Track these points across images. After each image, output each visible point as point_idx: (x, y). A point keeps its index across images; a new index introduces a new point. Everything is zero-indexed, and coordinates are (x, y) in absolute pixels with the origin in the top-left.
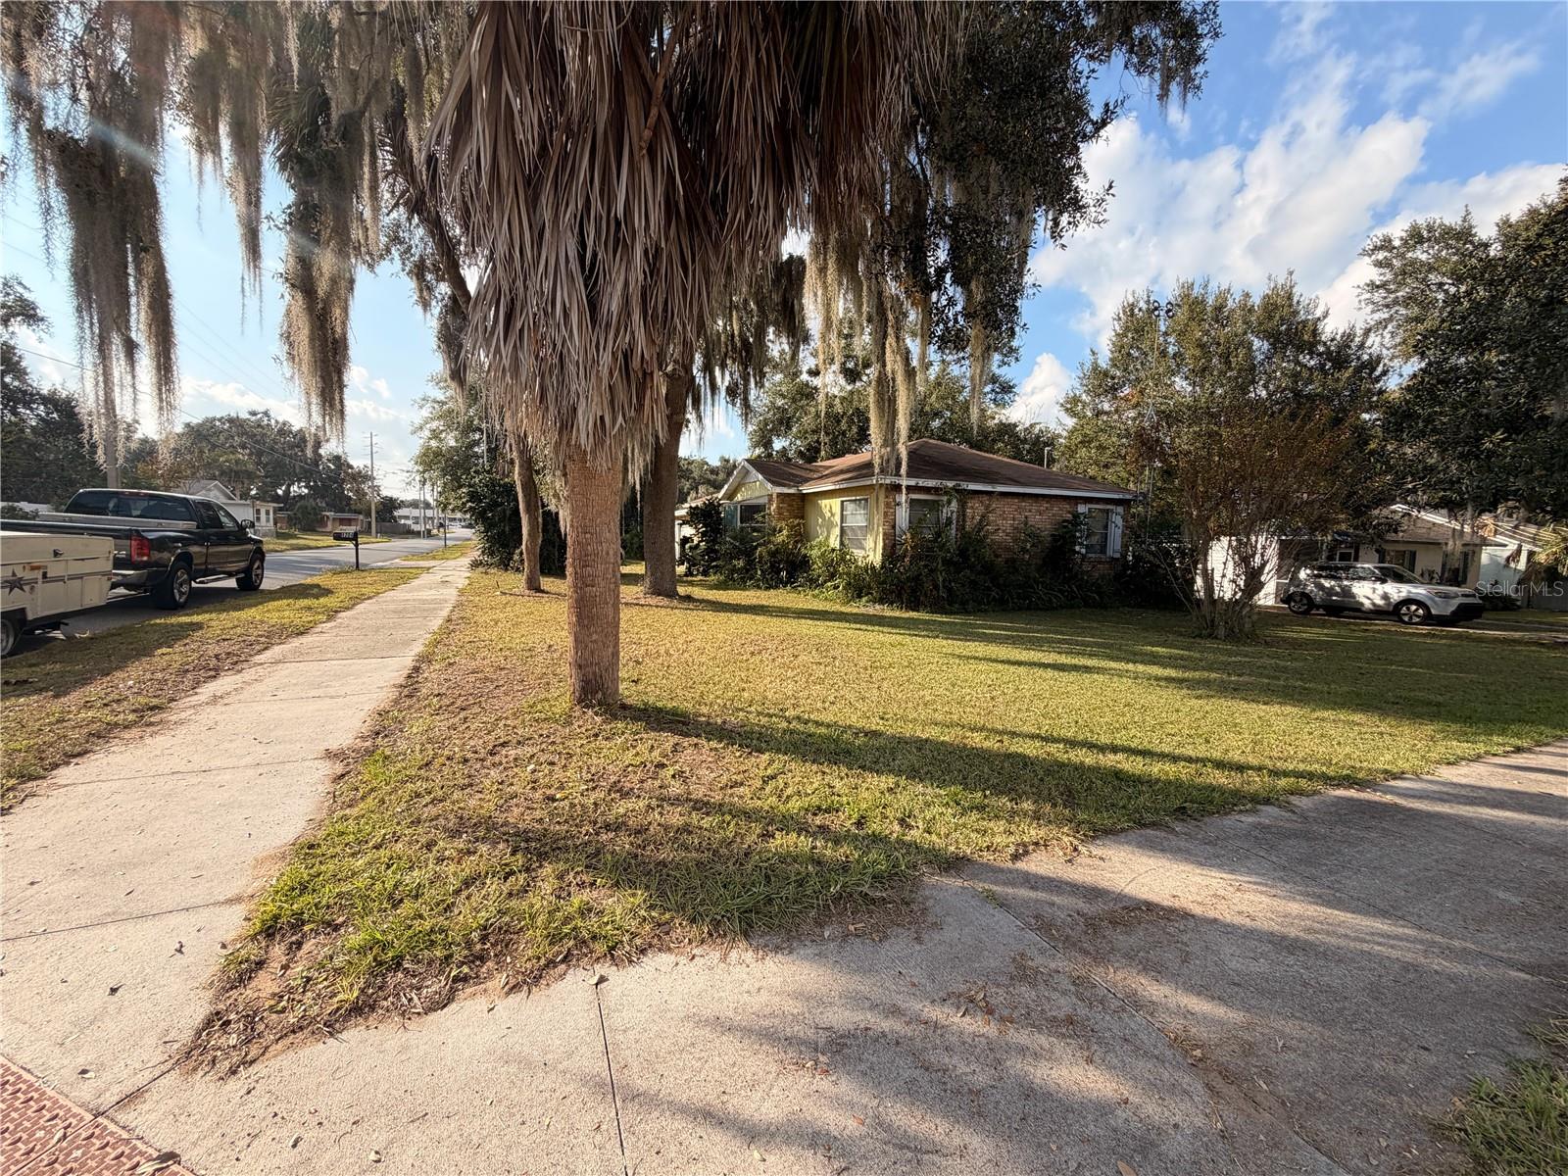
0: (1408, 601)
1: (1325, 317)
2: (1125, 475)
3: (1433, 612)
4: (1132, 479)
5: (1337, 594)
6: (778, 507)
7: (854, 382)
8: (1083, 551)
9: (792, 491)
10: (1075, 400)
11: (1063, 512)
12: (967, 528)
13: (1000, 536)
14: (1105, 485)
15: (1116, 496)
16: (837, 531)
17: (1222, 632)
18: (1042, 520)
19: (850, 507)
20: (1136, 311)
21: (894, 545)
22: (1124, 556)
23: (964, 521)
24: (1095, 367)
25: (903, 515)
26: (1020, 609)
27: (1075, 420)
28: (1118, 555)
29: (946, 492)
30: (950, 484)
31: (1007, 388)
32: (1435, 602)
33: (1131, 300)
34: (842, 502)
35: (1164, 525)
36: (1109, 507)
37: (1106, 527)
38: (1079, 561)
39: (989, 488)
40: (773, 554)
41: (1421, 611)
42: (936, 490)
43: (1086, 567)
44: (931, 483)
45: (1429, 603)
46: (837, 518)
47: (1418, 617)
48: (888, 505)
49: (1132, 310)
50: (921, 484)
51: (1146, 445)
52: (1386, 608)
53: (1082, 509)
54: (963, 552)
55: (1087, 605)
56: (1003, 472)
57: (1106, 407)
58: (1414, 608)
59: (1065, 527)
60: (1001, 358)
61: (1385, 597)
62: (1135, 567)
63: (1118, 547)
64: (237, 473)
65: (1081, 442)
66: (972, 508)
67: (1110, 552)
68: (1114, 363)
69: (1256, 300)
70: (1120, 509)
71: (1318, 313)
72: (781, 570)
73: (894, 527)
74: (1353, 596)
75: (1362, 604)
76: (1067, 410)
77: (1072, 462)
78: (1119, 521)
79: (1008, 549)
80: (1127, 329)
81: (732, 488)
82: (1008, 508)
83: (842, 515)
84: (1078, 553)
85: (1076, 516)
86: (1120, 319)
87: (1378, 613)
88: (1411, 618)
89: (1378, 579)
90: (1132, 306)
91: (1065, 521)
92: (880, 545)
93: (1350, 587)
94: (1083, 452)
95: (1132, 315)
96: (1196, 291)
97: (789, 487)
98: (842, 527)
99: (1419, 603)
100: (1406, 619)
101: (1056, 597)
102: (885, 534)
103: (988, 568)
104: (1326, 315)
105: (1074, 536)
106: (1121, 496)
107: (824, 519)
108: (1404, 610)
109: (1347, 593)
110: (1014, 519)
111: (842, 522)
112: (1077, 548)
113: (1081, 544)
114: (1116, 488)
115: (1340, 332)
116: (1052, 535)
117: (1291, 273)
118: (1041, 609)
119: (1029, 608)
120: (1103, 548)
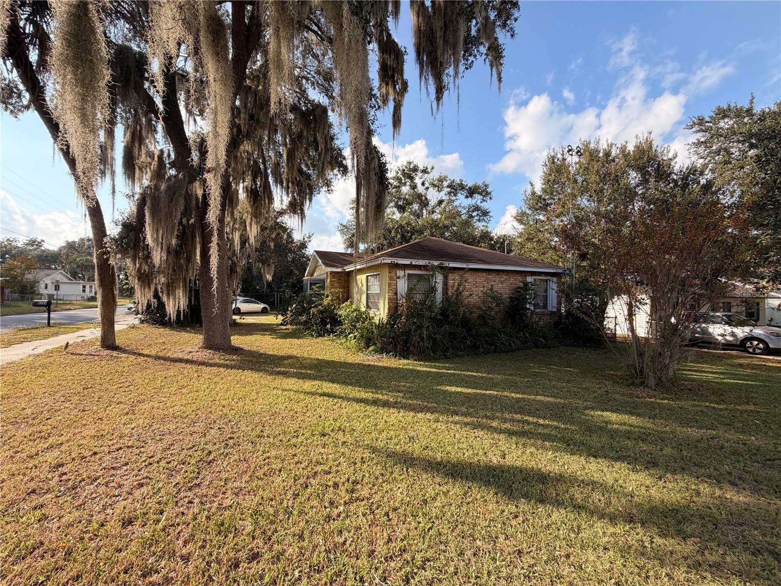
0: (751, 338)
1: (675, 158)
2: (556, 258)
3: (771, 346)
4: (561, 260)
5: (698, 333)
6: (331, 281)
7: (404, 212)
8: (532, 308)
9: (339, 270)
10: (523, 214)
11: (517, 281)
12: (450, 294)
13: (474, 299)
14: (544, 265)
15: (552, 271)
16: (364, 297)
17: (652, 382)
18: (503, 287)
19: (371, 279)
20: (556, 160)
21: (396, 307)
22: (559, 310)
23: (447, 289)
24: (533, 193)
25: (402, 286)
26: (488, 353)
27: (522, 226)
28: (555, 310)
29: (433, 268)
30: (436, 263)
31: (485, 213)
32: (771, 339)
33: (552, 154)
34: (367, 276)
35: (583, 288)
36: (548, 278)
37: (546, 291)
38: (529, 315)
39: (464, 266)
40: (322, 312)
41: (761, 346)
42: (425, 267)
43: (535, 318)
44: (421, 262)
45: (767, 340)
46: (364, 288)
47: (760, 349)
48: (391, 278)
49: (553, 160)
50: (414, 263)
51: (569, 237)
52: (734, 342)
53: (530, 279)
54: (444, 312)
55: (537, 346)
56: (475, 255)
57: (542, 217)
58: (755, 343)
59: (518, 292)
60: (481, 197)
61: (733, 334)
62: (567, 317)
63: (555, 303)
64: (86, 266)
65: (527, 239)
66: (454, 279)
67: (550, 308)
68: (544, 191)
69: (631, 148)
70: (555, 279)
71: (671, 155)
72: (327, 324)
73: (396, 294)
74: (710, 334)
75: (717, 340)
76: (517, 220)
77: (523, 251)
78: (555, 286)
79: (479, 308)
80: (551, 170)
81: (312, 269)
82: (480, 279)
83: (367, 285)
84: (529, 309)
85: (526, 284)
86: (546, 165)
87: (728, 346)
88: (754, 350)
89: (727, 323)
90: (553, 158)
91: (518, 288)
92: (387, 306)
93: (707, 328)
94: (529, 245)
95: (554, 162)
96: (592, 146)
97: (337, 267)
98: (367, 294)
99: (760, 340)
100: (751, 350)
101: (514, 342)
102: (389, 299)
103: (465, 323)
104: (675, 156)
105: (525, 298)
106: (555, 271)
107: (358, 288)
108: (748, 344)
109: (705, 332)
110: (484, 287)
111: (367, 290)
112: (528, 306)
113: (530, 303)
114: (550, 265)
115: (686, 166)
116: (510, 298)
117: (650, 133)
118: (504, 352)
119: (495, 351)
120: (545, 306)
